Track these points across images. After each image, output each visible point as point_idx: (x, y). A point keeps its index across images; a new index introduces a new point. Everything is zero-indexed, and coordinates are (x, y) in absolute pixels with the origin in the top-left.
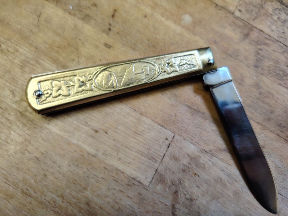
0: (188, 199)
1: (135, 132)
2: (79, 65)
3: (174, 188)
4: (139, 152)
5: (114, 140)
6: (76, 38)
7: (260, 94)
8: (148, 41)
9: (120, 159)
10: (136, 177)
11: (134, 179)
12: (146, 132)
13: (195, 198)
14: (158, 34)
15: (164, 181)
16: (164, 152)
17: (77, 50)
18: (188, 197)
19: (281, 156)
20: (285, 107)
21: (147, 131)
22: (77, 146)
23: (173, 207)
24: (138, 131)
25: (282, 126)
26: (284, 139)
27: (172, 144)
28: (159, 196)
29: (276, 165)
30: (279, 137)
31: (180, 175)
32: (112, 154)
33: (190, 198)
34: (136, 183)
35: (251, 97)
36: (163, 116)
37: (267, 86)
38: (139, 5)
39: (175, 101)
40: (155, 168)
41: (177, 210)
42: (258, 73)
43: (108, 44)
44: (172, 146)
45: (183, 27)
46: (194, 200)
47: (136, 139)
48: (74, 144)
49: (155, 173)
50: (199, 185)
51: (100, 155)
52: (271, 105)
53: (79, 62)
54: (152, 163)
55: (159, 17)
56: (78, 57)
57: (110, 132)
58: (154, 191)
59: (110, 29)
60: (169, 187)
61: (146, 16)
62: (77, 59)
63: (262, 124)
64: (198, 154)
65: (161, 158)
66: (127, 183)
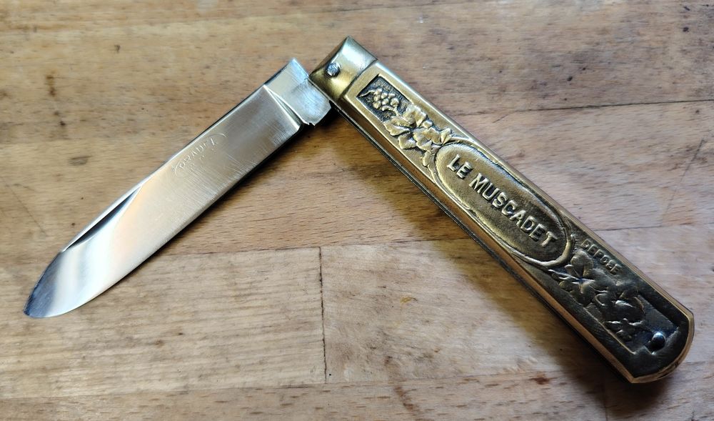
0: (420, 360)
1: (236, 296)
2: (47, 236)
3: (379, 356)
4: (266, 329)
5: (205, 338)
6: (8, 186)
7: (451, 49)
8: (153, 94)
9: (238, 366)
10: (291, 382)
11: (290, 387)
12: (260, 282)
13: (434, 348)
14: (164, 67)
15: (352, 353)
16: (318, 297)
17: (26, 209)
18: (417, 354)
19: (574, 149)
20: (525, 39)
21: (258, 278)
22: (140, 393)
23: (399, 391)
24: (242, 289)
25: (541, 84)
26: (560, 109)
27: (325, 270)
28: (357, 389)
29: (572, 174)
30: (547, 112)
31: (376, 322)
32: (216, 366)
33: (424, 354)
34: (298, 392)
35: (435, 68)
36: (274, 227)
37: (460, 21)
38: (90, 33)
39: (282, 182)
40: (318, 341)
41: (411, 394)
42: (423, 5)
43: (78, 155)
44: (326, 274)
45: (207, 17)
46: (435, 354)
47: (248, 308)
48: (132, 394)
49: (322, 349)
50: (426, 318)
51: (194, 381)
52: (489, 56)
53: (43, 231)
54: (307, 333)
55: (147, 30)
56: (35, 221)
57: (186, 328)
58: (343, 385)
59: (63, 124)
60: (369, 359)
61: (118, 48)
62: (36, 229)
63: (491, 109)
64: (389, 258)
65: (319, 312)
66: (278, 404)
